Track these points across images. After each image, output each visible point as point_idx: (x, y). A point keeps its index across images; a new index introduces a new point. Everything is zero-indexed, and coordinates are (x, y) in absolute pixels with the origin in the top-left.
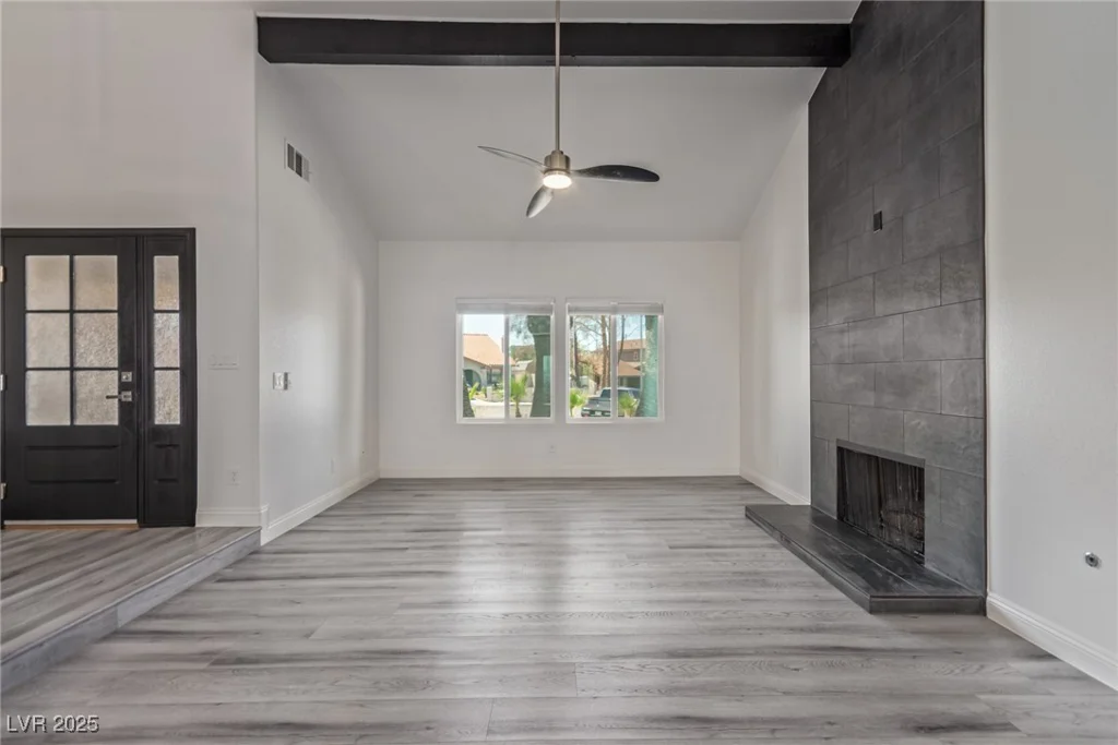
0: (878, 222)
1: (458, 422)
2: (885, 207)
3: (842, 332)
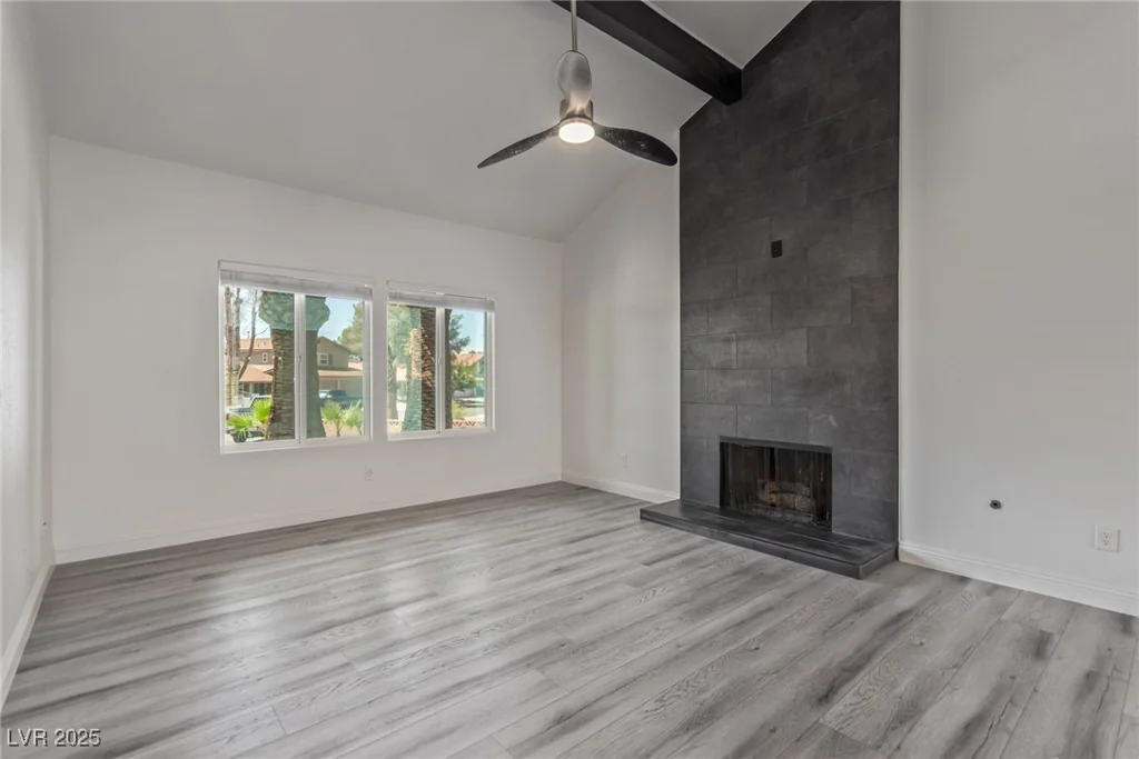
0: (777, 249)
1: (224, 451)
2: (785, 236)
3: (728, 340)
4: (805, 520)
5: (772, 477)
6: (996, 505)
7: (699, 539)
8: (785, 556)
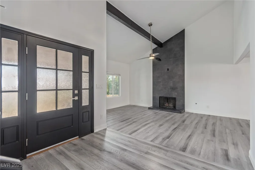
0: (168, 70)
2: (170, 68)
4: (172, 108)
5: (167, 102)
6: (196, 104)
7: (158, 111)
8: (171, 112)
